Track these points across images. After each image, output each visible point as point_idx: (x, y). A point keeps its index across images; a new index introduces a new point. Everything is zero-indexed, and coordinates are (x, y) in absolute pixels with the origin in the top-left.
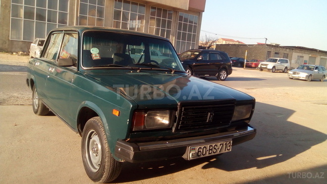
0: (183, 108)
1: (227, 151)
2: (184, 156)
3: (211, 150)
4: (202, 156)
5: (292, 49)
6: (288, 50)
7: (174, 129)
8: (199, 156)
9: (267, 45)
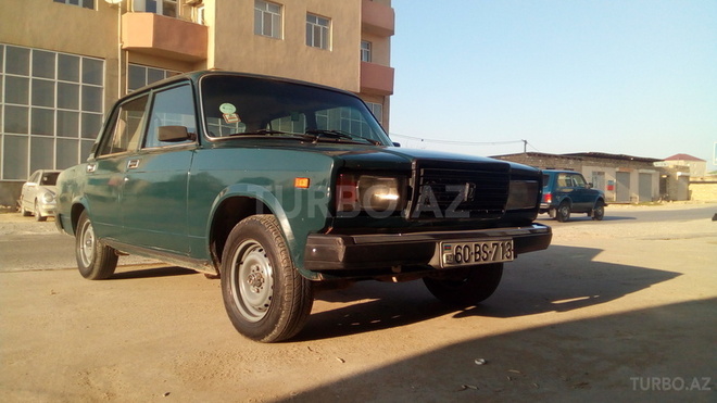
0: (422, 170)
1: (506, 259)
2: (433, 262)
3: (479, 253)
4: (464, 264)
5: (580, 160)
6: (571, 162)
7: (407, 213)
8: (459, 262)
9: (529, 154)
